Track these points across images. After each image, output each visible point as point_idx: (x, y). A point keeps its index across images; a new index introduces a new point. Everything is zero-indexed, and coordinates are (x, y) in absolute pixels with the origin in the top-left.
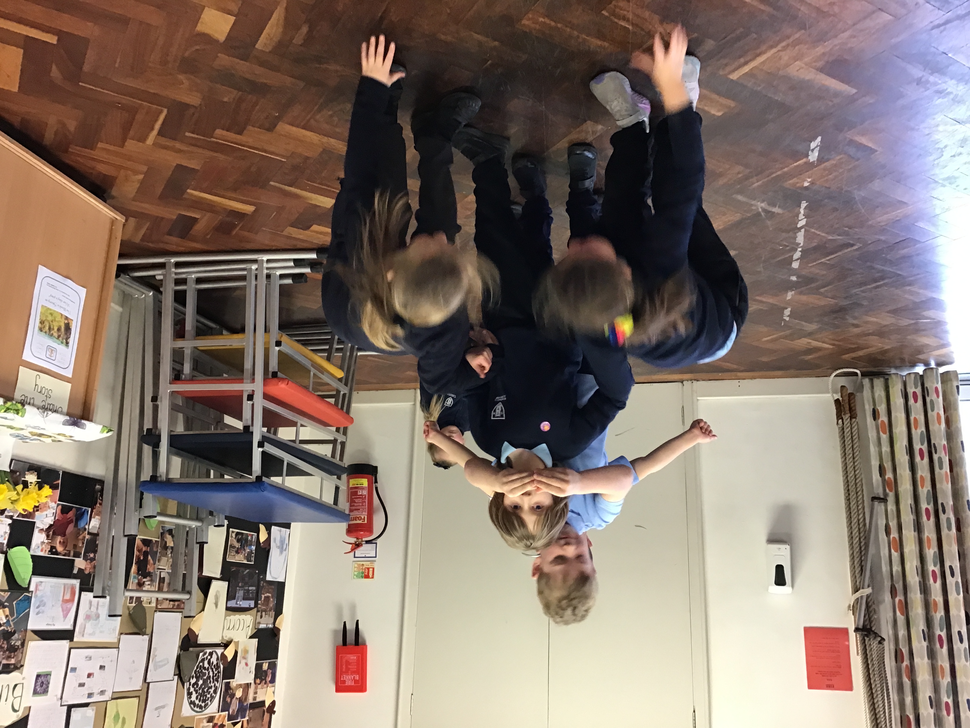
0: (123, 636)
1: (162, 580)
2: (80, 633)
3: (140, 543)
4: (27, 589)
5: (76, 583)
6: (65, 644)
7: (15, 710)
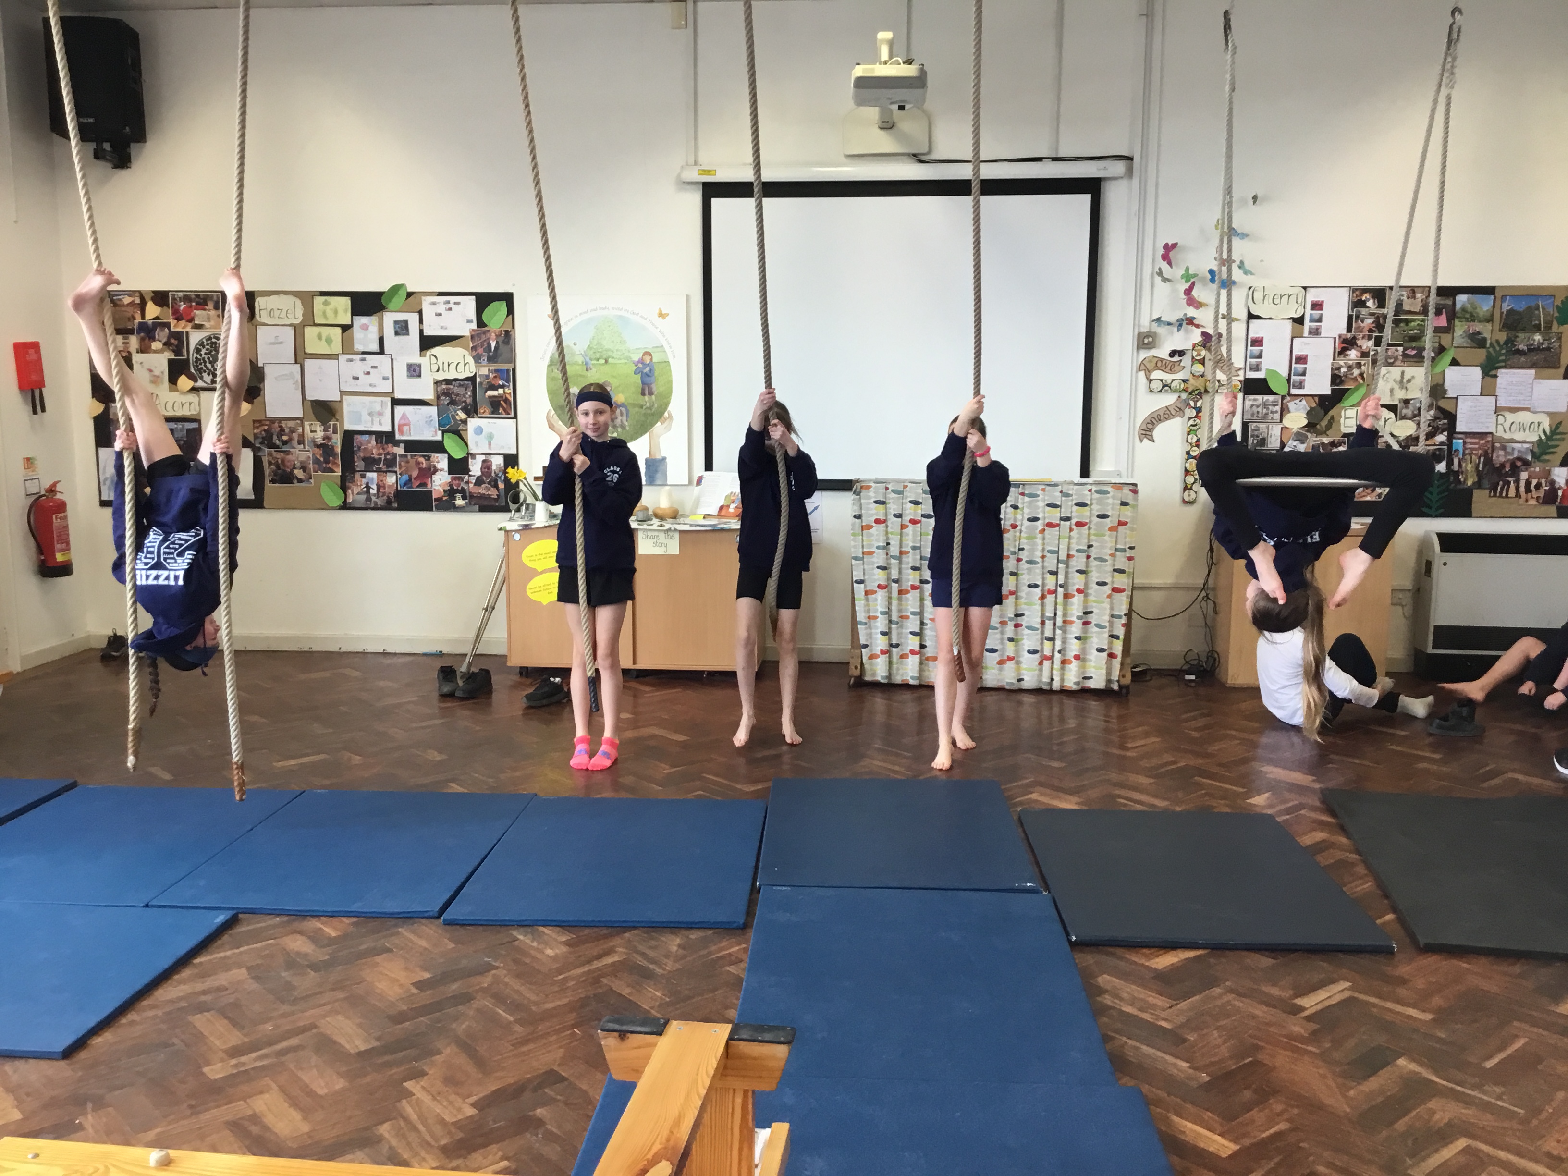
0: (339, 399)
1: (301, 442)
2: (386, 403)
3: (336, 470)
4: (443, 432)
5: (398, 437)
6: (398, 395)
7: (434, 356)
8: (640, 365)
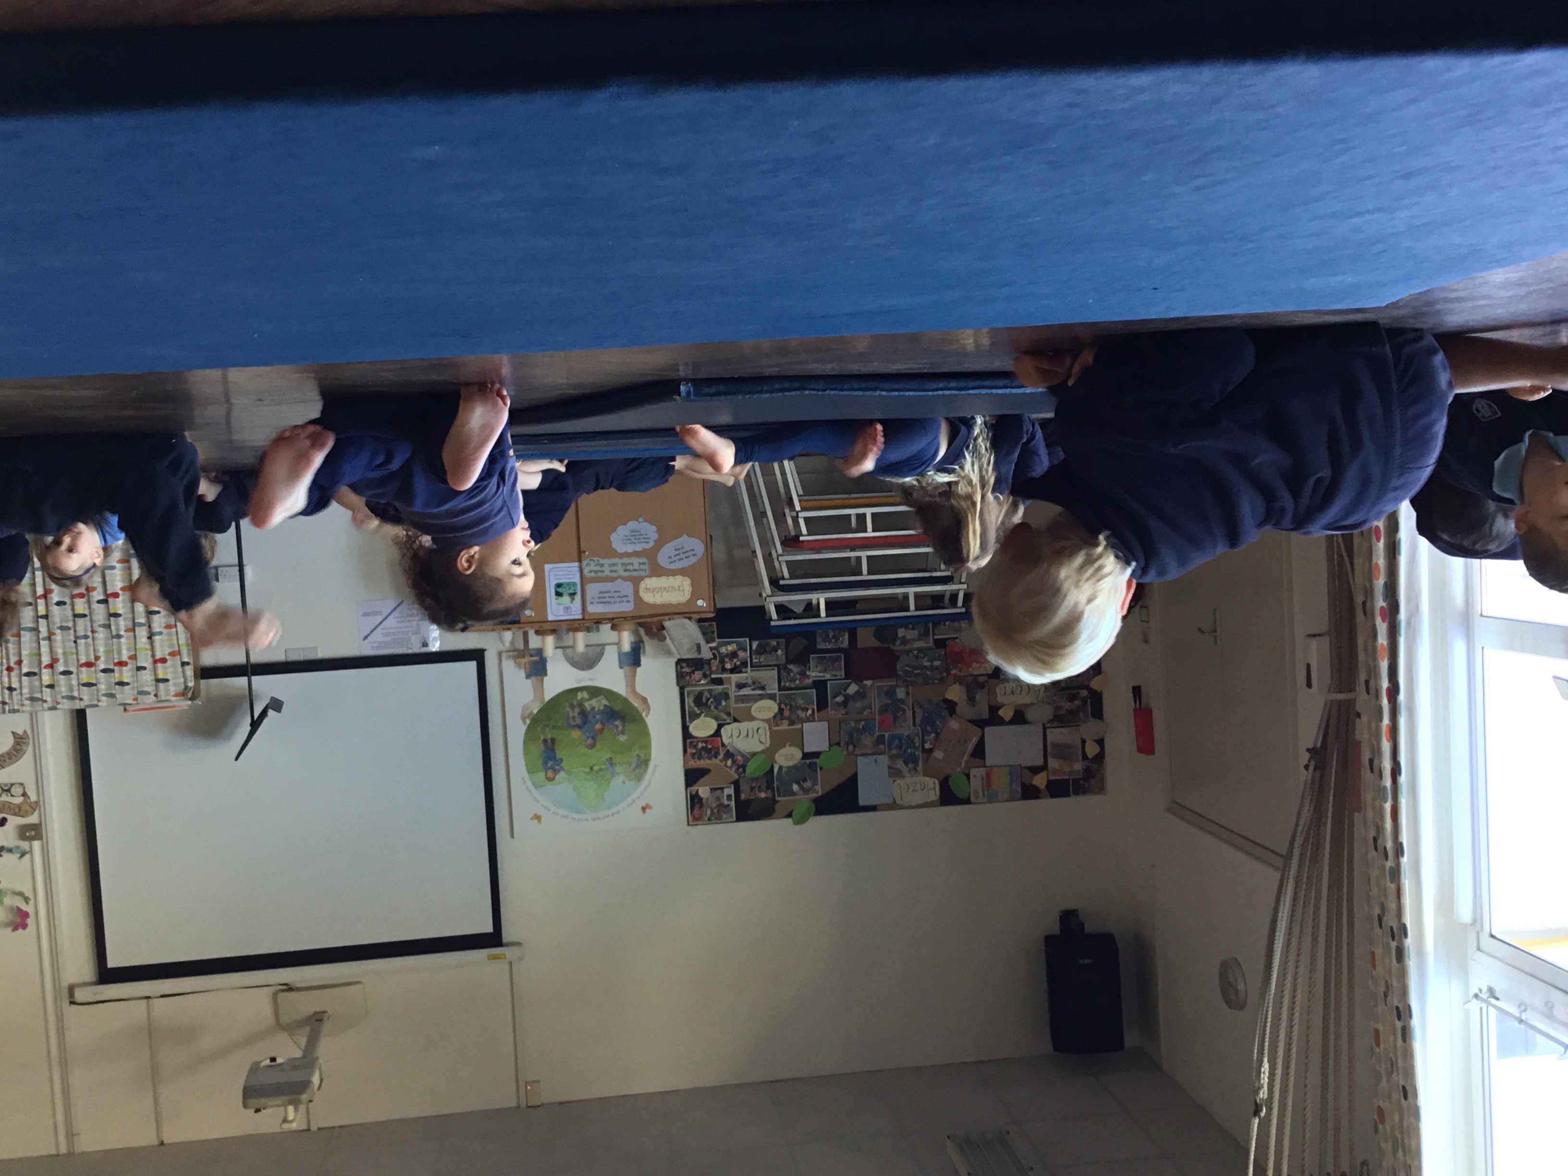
8: (557, 767)
